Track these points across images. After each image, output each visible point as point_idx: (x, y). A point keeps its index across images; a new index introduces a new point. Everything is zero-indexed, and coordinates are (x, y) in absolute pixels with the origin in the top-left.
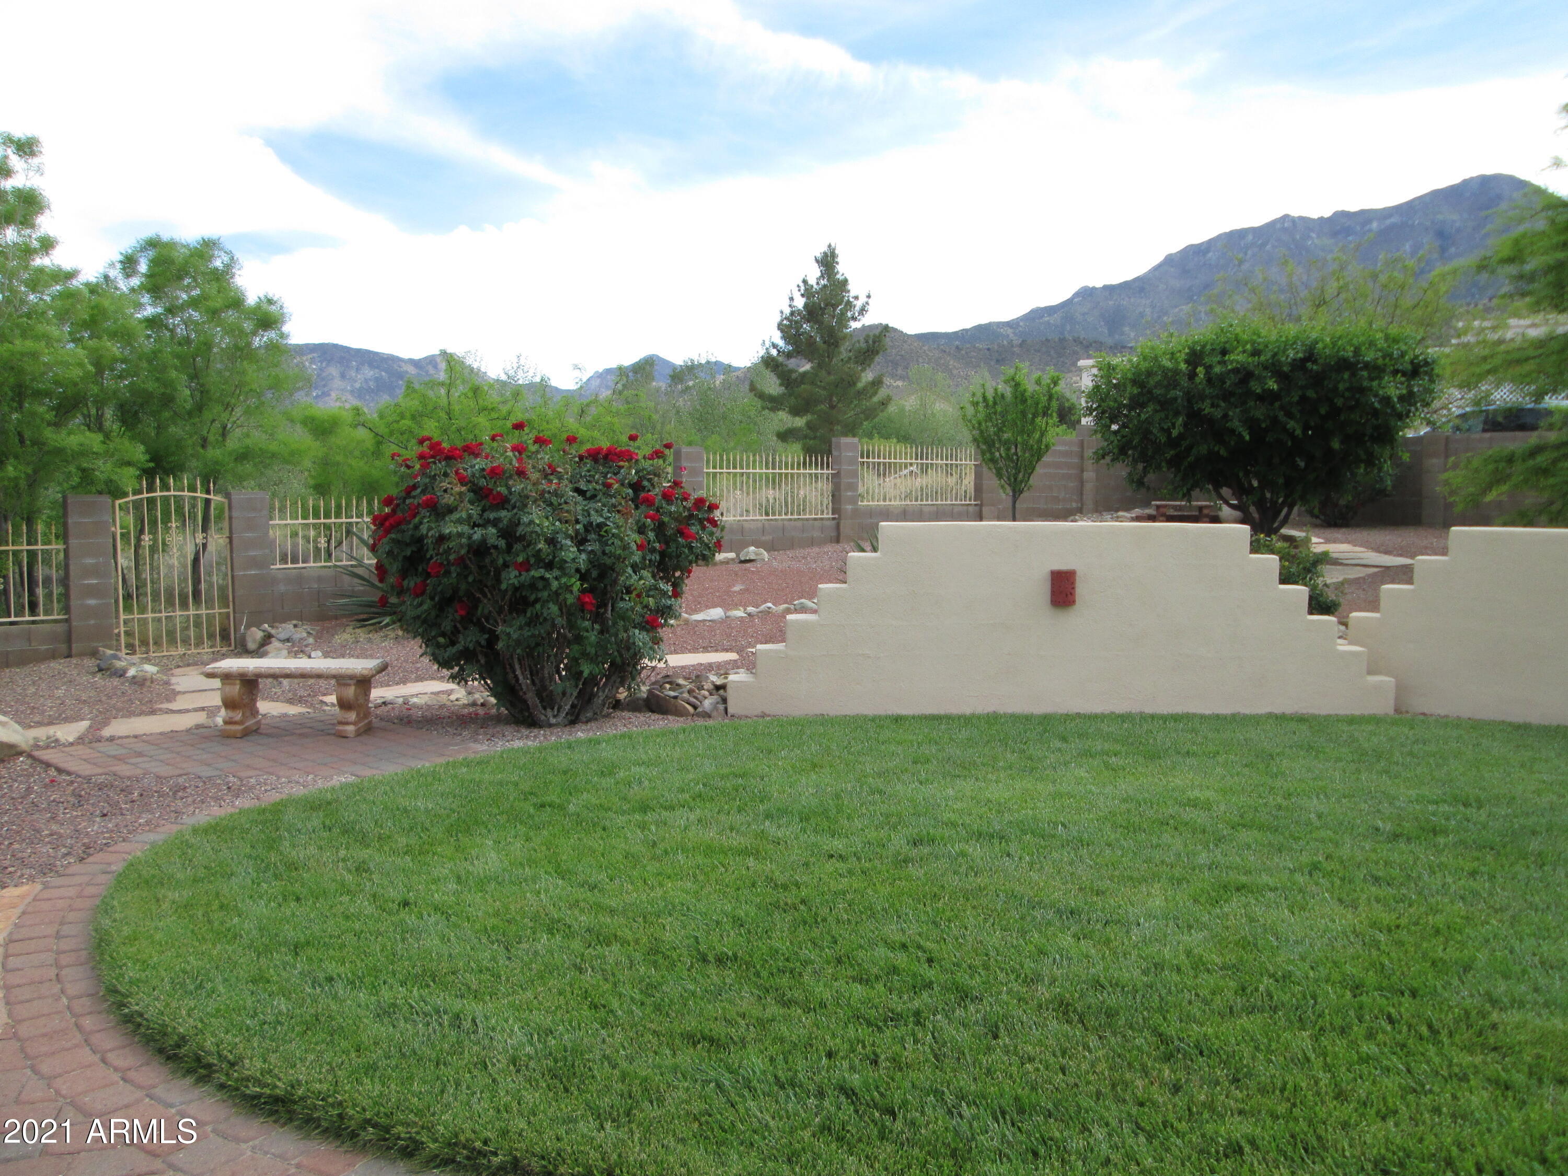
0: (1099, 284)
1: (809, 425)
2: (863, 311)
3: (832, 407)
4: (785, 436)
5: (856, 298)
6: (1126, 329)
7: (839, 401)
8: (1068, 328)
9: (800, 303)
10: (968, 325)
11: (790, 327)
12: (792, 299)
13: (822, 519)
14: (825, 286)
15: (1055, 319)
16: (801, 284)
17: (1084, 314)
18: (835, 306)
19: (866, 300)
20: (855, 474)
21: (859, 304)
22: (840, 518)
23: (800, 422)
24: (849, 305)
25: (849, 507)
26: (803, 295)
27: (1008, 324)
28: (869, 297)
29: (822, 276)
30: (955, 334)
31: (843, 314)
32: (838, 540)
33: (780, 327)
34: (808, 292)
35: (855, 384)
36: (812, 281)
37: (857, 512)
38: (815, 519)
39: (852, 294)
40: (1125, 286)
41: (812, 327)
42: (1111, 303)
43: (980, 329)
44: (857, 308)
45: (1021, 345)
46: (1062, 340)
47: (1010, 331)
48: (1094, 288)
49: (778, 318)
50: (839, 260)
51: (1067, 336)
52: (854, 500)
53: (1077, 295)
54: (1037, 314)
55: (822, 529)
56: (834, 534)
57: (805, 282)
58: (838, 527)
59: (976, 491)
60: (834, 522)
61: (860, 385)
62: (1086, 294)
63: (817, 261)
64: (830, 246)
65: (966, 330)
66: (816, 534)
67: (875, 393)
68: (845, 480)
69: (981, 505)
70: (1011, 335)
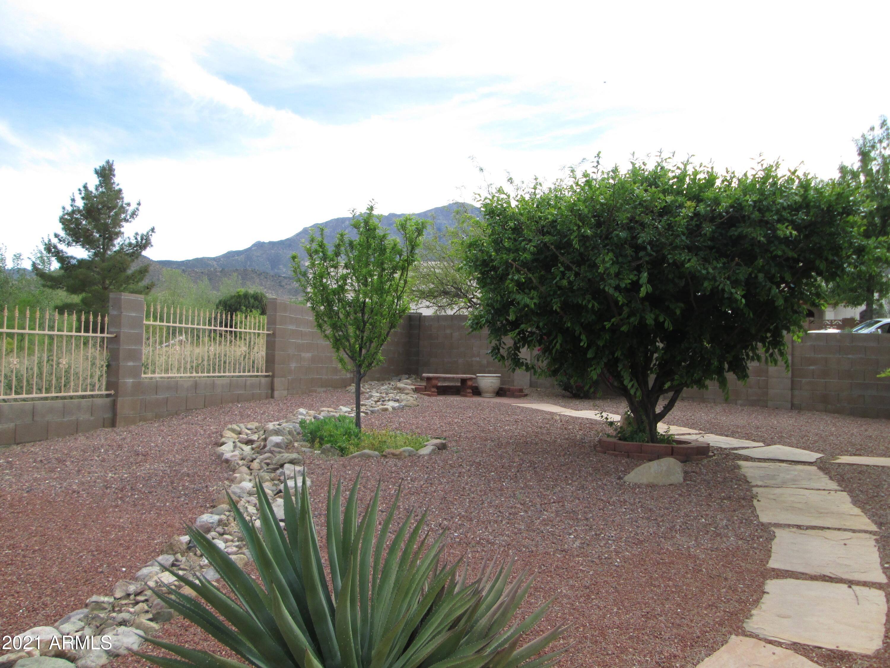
0: (267, 241)
1: (83, 301)
2: (134, 214)
3: (105, 288)
4: (61, 309)
5: (129, 204)
6: (281, 266)
7: (111, 284)
8: (249, 263)
9: (80, 204)
10: (190, 258)
11: (70, 221)
12: (73, 200)
13: (92, 396)
14: (103, 193)
15: (242, 258)
16: (82, 189)
17: (258, 257)
18: (110, 209)
19: (137, 206)
20: (138, 340)
21: (130, 209)
22: (116, 395)
23: (76, 299)
24: (122, 210)
25: (130, 381)
26: (83, 198)
27: (214, 259)
28: (139, 204)
29: (101, 185)
30: (183, 262)
31: (117, 215)
32: (113, 424)
33: (62, 220)
34: (87, 196)
35: (125, 270)
36: (92, 188)
37: (139, 387)
38: (83, 397)
39: (126, 201)
40: (281, 243)
41: (89, 223)
42: (273, 251)
43: (197, 260)
44: (129, 212)
45: (221, 272)
46: (245, 270)
47: (215, 263)
48: (264, 243)
49: (61, 213)
50: (116, 172)
51: (248, 268)
52: (135, 372)
53: (254, 245)
54: (231, 255)
55: (92, 410)
56: (108, 415)
57: (85, 187)
58: (114, 405)
59: (267, 361)
60: (108, 400)
61: (129, 272)
62: (259, 245)
63: (97, 172)
64: (108, 162)
65: (189, 261)
66: (84, 417)
67: (141, 279)
68: (125, 347)
69: (273, 377)
70: (216, 265)
